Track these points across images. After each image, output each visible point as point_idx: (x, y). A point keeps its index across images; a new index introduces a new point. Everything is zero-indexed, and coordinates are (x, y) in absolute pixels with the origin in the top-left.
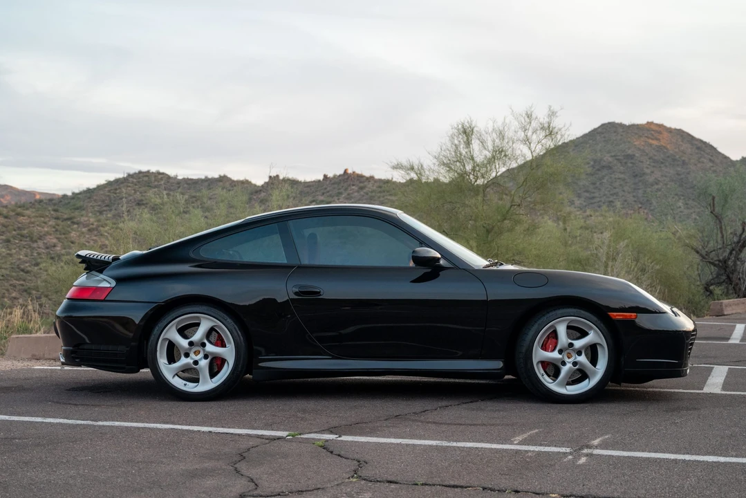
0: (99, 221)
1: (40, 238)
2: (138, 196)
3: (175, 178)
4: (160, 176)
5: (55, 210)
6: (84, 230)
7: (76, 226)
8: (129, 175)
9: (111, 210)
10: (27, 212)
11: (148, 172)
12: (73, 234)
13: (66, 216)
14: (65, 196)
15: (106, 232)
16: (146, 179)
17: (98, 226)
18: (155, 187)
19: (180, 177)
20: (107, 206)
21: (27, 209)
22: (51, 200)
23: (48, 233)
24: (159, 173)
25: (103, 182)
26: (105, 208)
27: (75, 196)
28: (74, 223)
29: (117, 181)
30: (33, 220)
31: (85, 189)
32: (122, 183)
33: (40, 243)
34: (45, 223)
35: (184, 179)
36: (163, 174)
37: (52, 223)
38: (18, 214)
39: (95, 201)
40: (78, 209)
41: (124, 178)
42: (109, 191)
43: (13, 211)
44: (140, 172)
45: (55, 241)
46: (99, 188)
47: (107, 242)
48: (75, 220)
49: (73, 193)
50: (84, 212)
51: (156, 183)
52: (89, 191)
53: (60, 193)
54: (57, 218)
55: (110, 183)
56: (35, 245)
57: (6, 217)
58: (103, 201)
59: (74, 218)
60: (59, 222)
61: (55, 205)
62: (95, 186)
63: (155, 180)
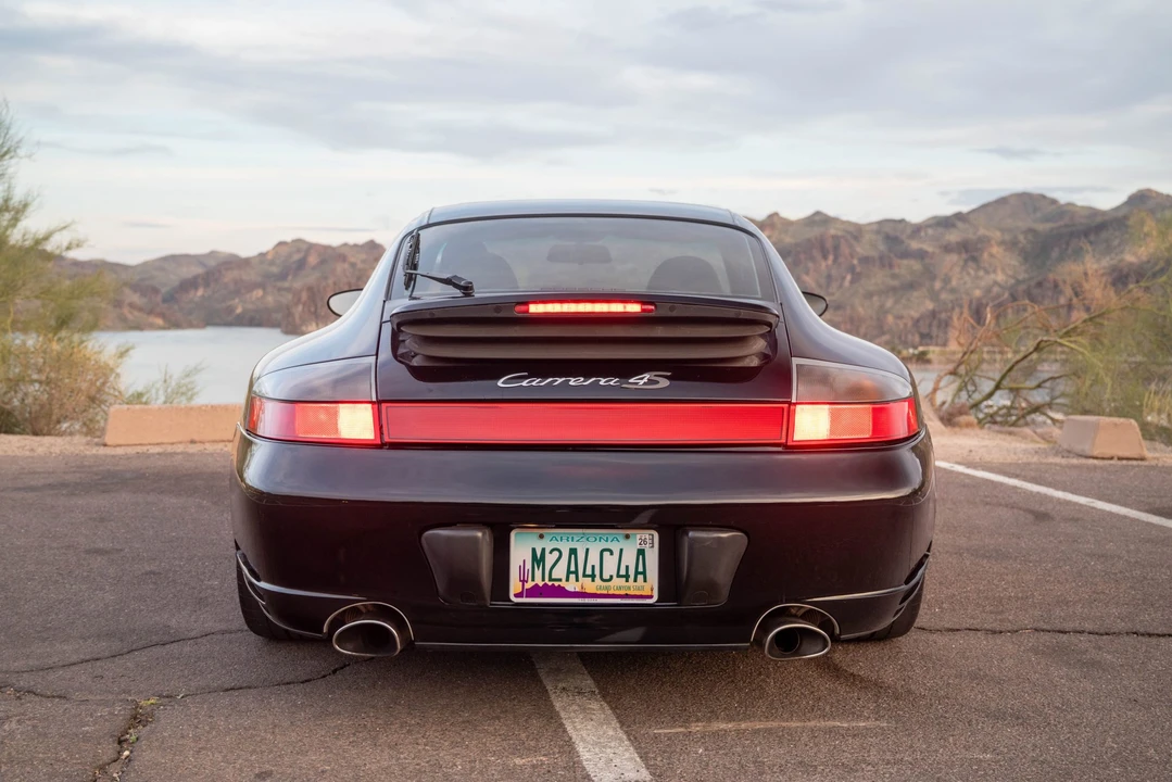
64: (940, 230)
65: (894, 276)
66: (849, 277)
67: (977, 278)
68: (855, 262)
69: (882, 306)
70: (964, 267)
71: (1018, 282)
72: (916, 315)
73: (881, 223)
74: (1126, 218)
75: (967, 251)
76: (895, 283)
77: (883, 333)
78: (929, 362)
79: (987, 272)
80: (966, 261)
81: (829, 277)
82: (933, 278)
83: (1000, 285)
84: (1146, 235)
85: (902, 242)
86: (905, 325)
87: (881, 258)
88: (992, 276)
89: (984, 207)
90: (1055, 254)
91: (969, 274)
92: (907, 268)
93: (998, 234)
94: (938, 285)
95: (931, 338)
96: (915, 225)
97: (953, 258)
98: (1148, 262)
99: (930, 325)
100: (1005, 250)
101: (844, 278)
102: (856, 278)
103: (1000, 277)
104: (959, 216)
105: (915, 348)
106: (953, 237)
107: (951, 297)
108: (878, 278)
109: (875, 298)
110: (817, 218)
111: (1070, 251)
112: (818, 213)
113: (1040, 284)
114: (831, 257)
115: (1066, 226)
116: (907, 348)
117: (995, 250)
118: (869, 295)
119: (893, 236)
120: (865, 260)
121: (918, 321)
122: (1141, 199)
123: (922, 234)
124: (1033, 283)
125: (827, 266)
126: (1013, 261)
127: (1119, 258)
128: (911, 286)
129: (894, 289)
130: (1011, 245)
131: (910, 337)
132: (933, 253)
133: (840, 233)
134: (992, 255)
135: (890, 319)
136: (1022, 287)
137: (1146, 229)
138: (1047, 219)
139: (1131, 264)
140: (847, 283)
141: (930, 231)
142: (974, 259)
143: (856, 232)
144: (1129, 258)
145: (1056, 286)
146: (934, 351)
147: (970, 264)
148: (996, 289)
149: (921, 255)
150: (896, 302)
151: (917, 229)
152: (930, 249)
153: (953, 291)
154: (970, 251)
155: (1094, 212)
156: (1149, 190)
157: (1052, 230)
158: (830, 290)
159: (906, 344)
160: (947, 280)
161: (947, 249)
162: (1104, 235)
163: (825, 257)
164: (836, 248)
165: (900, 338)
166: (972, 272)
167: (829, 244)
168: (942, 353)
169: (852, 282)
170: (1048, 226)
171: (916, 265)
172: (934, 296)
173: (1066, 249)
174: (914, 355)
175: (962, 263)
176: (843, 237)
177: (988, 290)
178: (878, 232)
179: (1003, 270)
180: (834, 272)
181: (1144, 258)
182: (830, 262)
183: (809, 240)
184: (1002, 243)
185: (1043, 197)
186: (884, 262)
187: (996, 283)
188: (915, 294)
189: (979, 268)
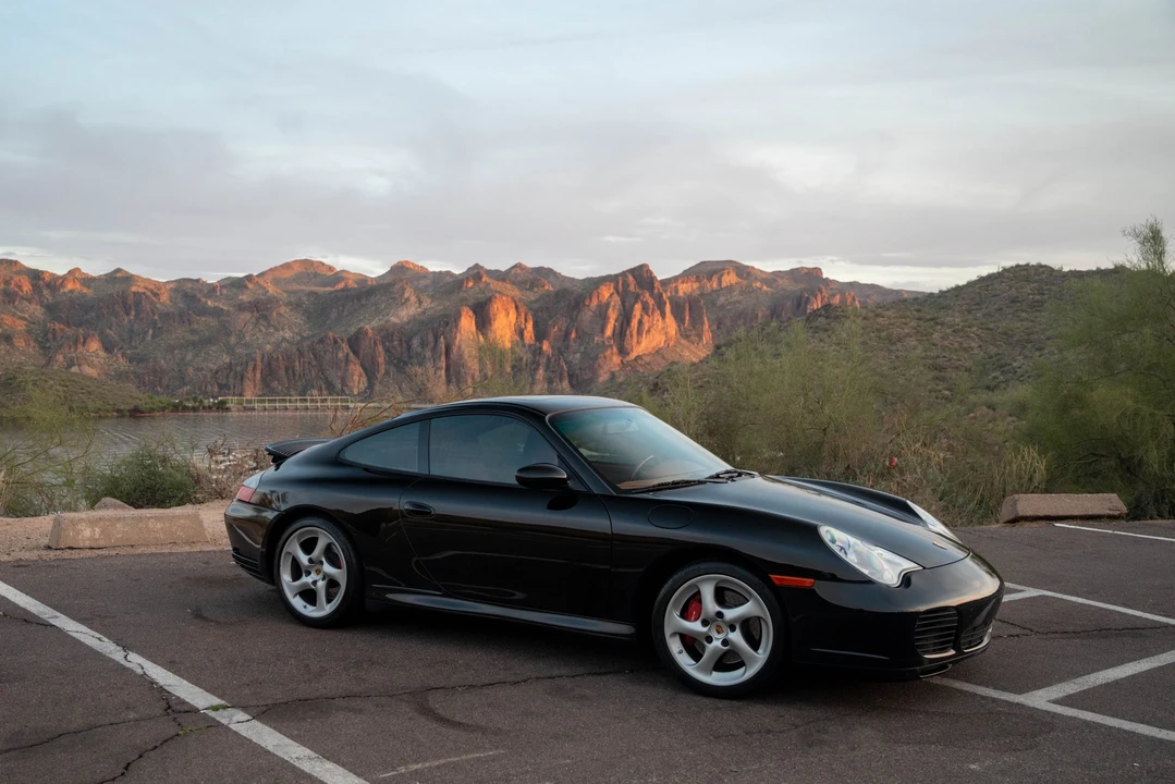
0: (965, 321)
1: (900, 340)
2: (1013, 292)
3: (1060, 271)
4: (1041, 269)
5: (918, 311)
6: (948, 331)
7: (939, 327)
8: (1005, 270)
9: (980, 309)
10: (888, 313)
11: (1027, 265)
12: (936, 336)
13: (929, 317)
14: (932, 294)
15: (973, 333)
16: (1025, 273)
17: (964, 327)
18: (1036, 282)
19: (1066, 269)
20: (977, 304)
21: (888, 310)
22: (916, 299)
23: (908, 335)
24: (1040, 266)
25: (974, 278)
26: (974, 307)
27: (943, 294)
28: (937, 324)
29: (991, 277)
30: (893, 321)
31: (953, 286)
32: (996, 278)
33: (899, 345)
34: (906, 324)
35: (1070, 271)
36: (1045, 266)
37: (913, 324)
38: (877, 315)
39: (963, 299)
40: (943, 308)
41: (998, 273)
42: (980, 288)
43: (872, 311)
44: (1018, 266)
45: (915, 343)
46: (970, 284)
47: (973, 345)
48: (939, 321)
49: (940, 291)
50: (950, 312)
51: (1036, 278)
52: (958, 288)
53: (928, 291)
54: (919, 319)
55: (982, 279)
56: (893, 348)
57: (865, 318)
58: (972, 299)
59: (938, 318)
60: (921, 323)
61: (919, 304)
62: (965, 283)
63: (1035, 275)
64: (234, 290)
65: (193, 332)
66: (151, 332)
67: (268, 334)
68: (156, 317)
69: (183, 359)
70: (256, 324)
71: (303, 339)
72: (216, 368)
73: (178, 281)
74: (391, 285)
75: (258, 311)
76: (196, 338)
77: (185, 384)
78: (228, 409)
79: (277, 330)
80: (257, 319)
81: (131, 331)
82: (229, 335)
83: (288, 341)
84: (408, 300)
85: (200, 300)
86: (205, 376)
87: (181, 315)
88: (281, 333)
89: (271, 270)
90: (333, 315)
91: (261, 331)
92: (204, 324)
93: (285, 295)
94: (233, 340)
95: (229, 389)
96: (212, 284)
97: (247, 315)
98: (408, 323)
99: (227, 377)
100: (291, 310)
101: (146, 332)
102: (158, 332)
103: (288, 335)
104: (249, 278)
105: (214, 397)
106: (245, 297)
107: (245, 352)
108: (179, 333)
109: (176, 351)
110: (118, 275)
111: (345, 313)
112: (118, 270)
113: (321, 341)
114: (133, 313)
115: (343, 290)
116: (208, 398)
117: (283, 310)
118: (171, 349)
119: (189, 293)
120: (166, 316)
121: (217, 372)
122: (400, 270)
123: (218, 293)
124: (316, 339)
125: (130, 321)
126: (298, 319)
127: (385, 319)
128: (210, 341)
129: (194, 344)
130: (296, 306)
131: (209, 387)
132: (228, 311)
133: (141, 290)
134: (280, 315)
135: (191, 370)
136: (305, 344)
137: (406, 296)
138: (325, 285)
139: (395, 324)
140: (149, 338)
141: (225, 291)
142: (265, 318)
143: (155, 289)
144: (394, 319)
145: (335, 342)
146: (232, 401)
147: (262, 322)
148: (284, 345)
149: (217, 312)
150: (196, 355)
151: (212, 289)
152: (225, 308)
153: (247, 346)
154: (261, 309)
155: (363, 280)
156: (407, 262)
157: (331, 293)
158: (133, 344)
159: (207, 395)
160: (241, 336)
161: (241, 308)
162: (373, 299)
163: (128, 315)
164: (138, 304)
165: (200, 388)
166: (263, 329)
167: (131, 300)
168: (240, 403)
169: (154, 336)
170: (329, 289)
171: (213, 322)
172: (230, 350)
173: (343, 311)
174: (214, 403)
175: (254, 320)
176: (144, 293)
177: (278, 345)
178: (176, 290)
179: (290, 328)
180: (136, 327)
181: (405, 319)
182: (132, 317)
183: (111, 296)
184: (289, 304)
185: (323, 264)
186: (183, 318)
187: (284, 338)
188: (214, 348)
189: (269, 325)
